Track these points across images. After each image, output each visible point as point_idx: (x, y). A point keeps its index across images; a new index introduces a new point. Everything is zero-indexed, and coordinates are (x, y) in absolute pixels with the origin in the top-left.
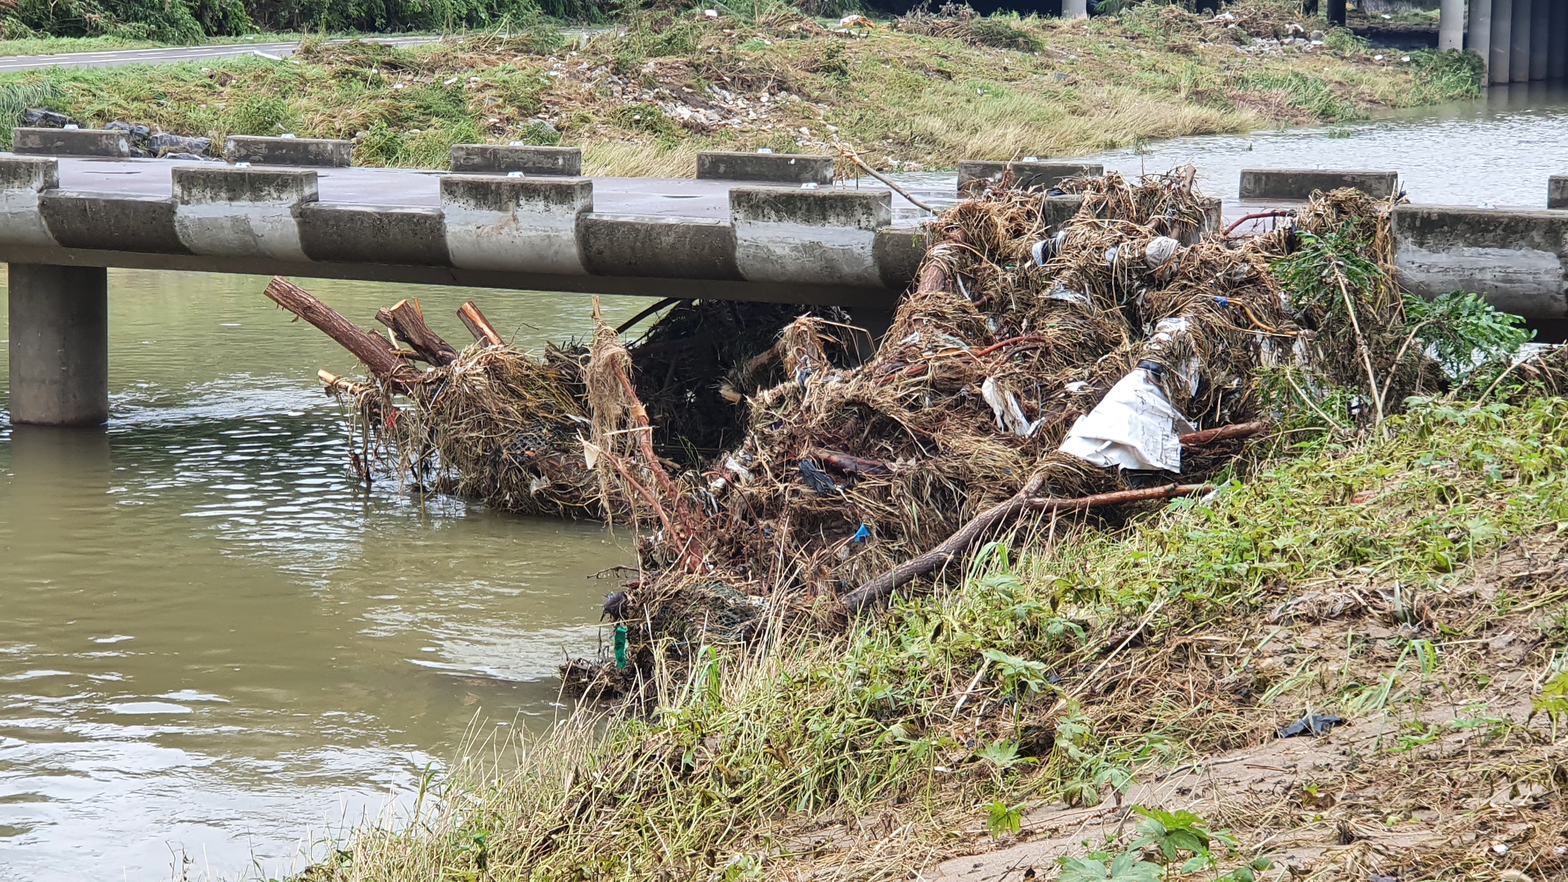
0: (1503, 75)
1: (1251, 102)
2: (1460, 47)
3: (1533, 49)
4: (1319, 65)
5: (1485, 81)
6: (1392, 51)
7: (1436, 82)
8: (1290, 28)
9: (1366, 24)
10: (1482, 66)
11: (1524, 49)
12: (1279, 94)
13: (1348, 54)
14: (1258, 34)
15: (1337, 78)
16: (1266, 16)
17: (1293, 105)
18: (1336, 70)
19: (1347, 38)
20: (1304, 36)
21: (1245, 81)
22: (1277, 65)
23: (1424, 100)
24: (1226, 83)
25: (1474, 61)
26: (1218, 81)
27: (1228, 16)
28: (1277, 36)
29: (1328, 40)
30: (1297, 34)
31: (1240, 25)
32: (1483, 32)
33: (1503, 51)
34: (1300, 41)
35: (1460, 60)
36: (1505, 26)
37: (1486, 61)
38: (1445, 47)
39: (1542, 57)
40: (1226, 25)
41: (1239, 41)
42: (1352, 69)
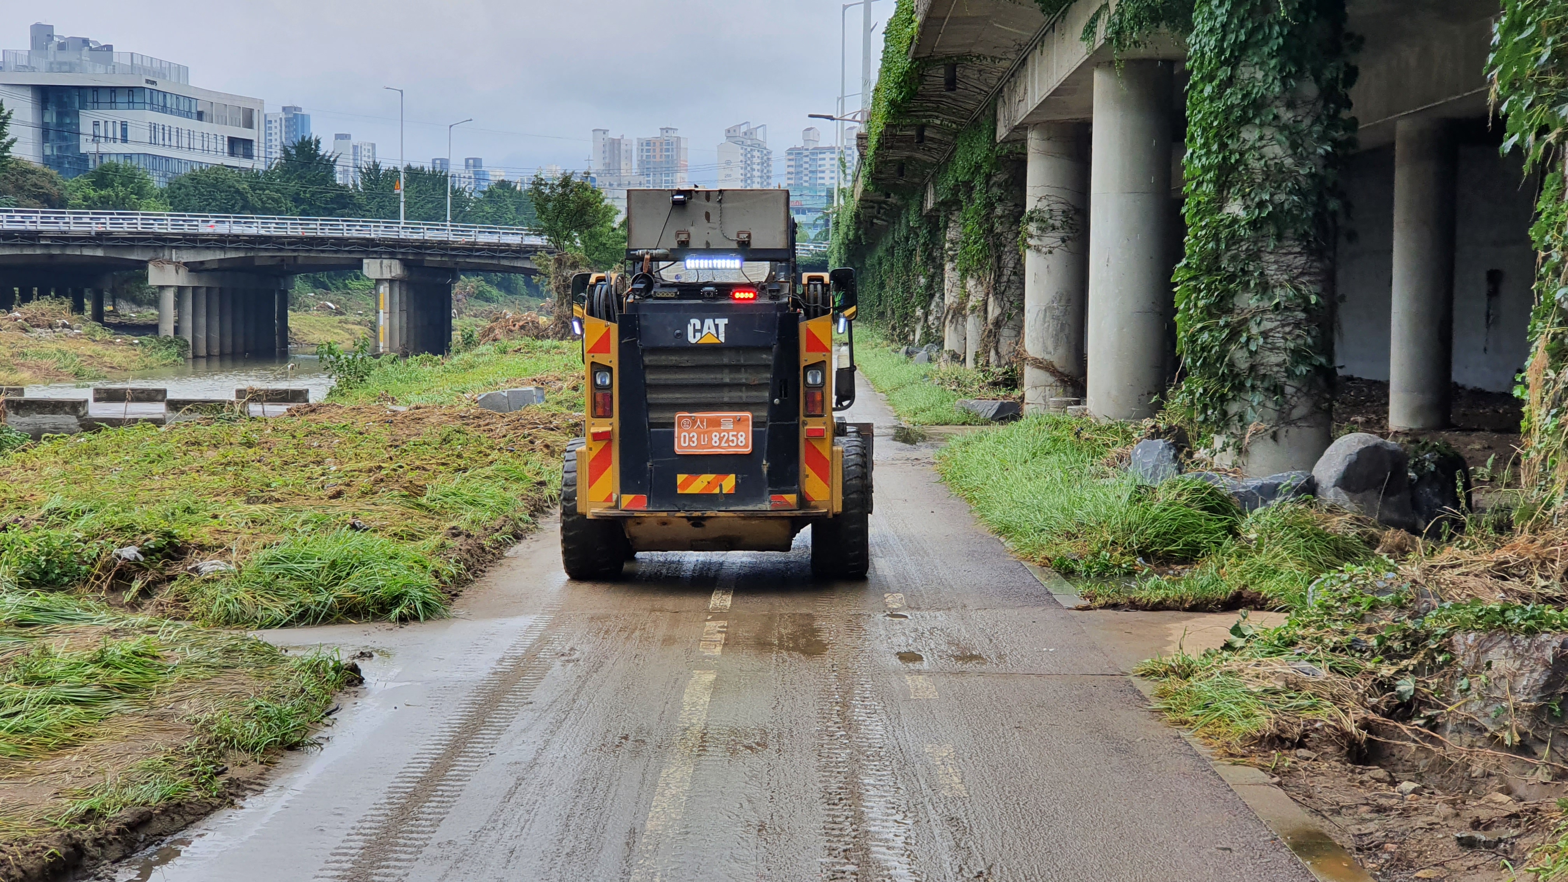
0: (203, 352)
1: (29, 367)
2: (172, 334)
3: (222, 335)
4: (78, 345)
5: (190, 355)
6: (126, 337)
7: (154, 355)
8: (60, 322)
9: (118, 320)
10: (188, 345)
11: (215, 335)
12: (48, 363)
13: (98, 338)
14: (38, 326)
15: (89, 353)
16: (43, 315)
17: (57, 369)
18: (89, 348)
19: (97, 328)
20: (69, 327)
21: (25, 355)
22: (49, 345)
23: (146, 366)
24: (12, 356)
25: (182, 343)
26: (8, 354)
27: (17, 314)
28: (50, 327)
29: (85, 329)
30: (64, 326)
31: (26, 320)
32: (188, 324)
33: (202, 336)
34: (66, 330)
35: (171, 342)
36: (202, 321)
37: (190, 343)
38: (162, 334)
39: (228, 341)
40: (16, 320)
41: (25, 330)
42: (99, 348)
